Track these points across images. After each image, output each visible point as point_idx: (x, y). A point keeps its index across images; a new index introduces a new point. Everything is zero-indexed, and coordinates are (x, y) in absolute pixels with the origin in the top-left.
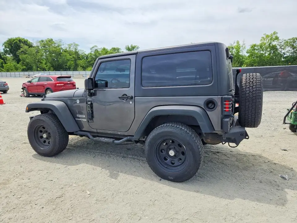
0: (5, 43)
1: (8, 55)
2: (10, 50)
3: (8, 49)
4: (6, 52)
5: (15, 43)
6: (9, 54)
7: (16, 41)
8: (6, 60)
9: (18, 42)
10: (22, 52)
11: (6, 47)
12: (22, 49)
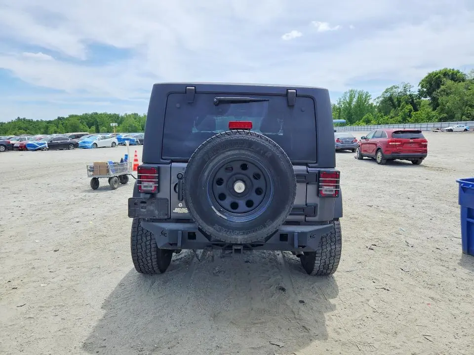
0: (422, 81)
1: (423, 99)
2: (428, 90)
3: (425, 90)
4: (421, 94)
5: (437, 79)
6: (425, 97)
7: (439, 75)
8: (418, 106)
9: (442, 76)
10: (442, 91)
11: (422, 87)
12: (442, 87)
